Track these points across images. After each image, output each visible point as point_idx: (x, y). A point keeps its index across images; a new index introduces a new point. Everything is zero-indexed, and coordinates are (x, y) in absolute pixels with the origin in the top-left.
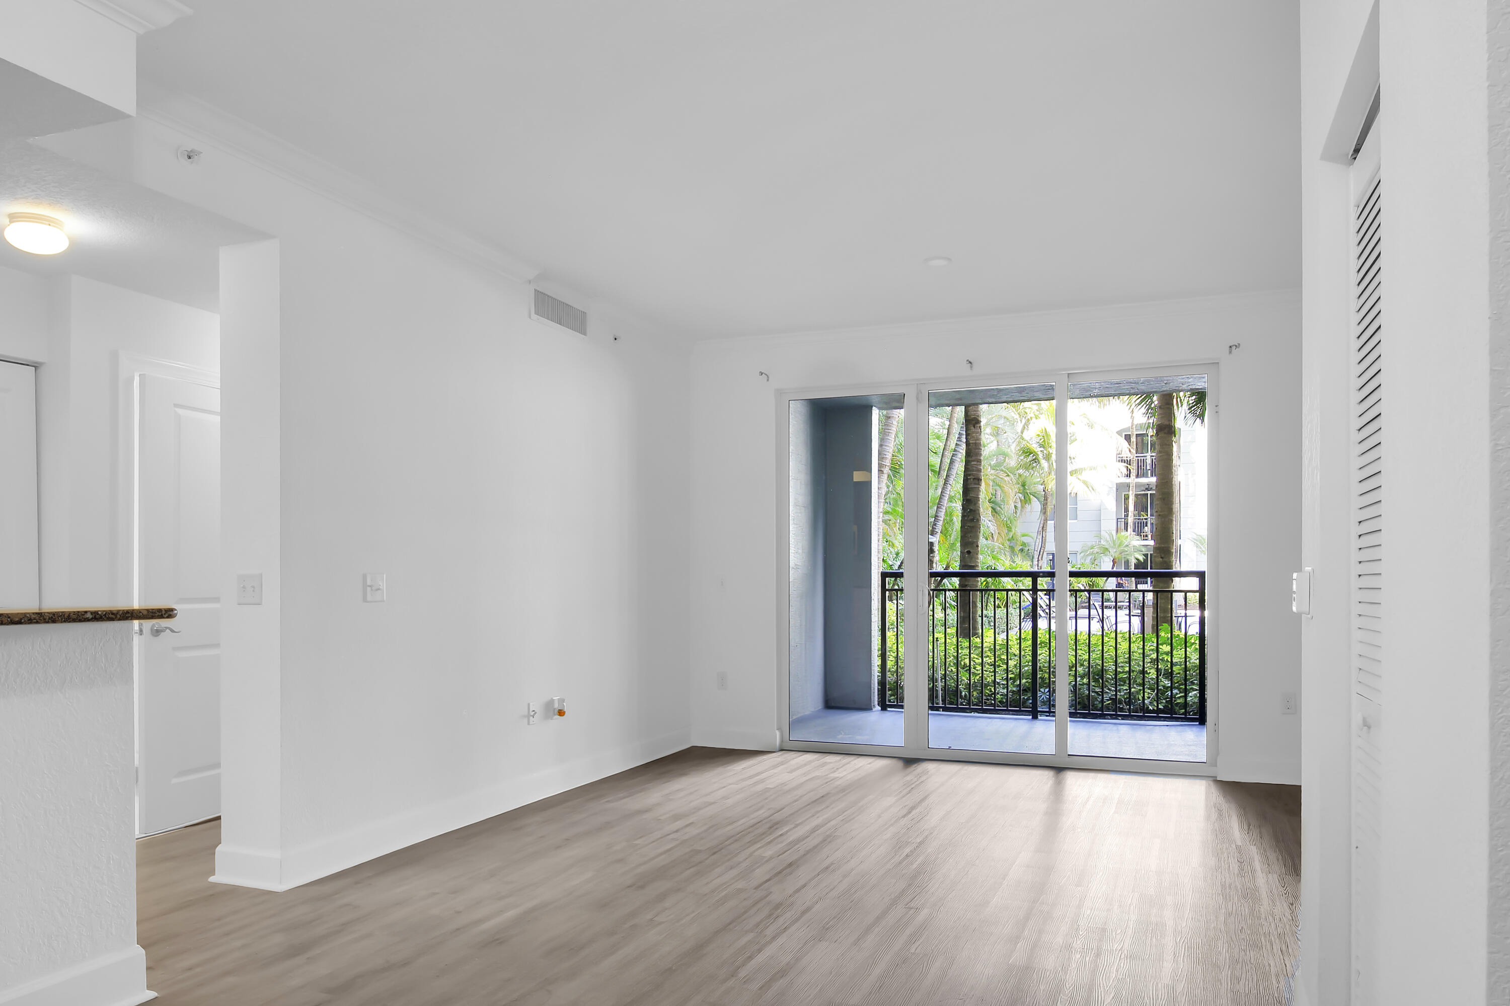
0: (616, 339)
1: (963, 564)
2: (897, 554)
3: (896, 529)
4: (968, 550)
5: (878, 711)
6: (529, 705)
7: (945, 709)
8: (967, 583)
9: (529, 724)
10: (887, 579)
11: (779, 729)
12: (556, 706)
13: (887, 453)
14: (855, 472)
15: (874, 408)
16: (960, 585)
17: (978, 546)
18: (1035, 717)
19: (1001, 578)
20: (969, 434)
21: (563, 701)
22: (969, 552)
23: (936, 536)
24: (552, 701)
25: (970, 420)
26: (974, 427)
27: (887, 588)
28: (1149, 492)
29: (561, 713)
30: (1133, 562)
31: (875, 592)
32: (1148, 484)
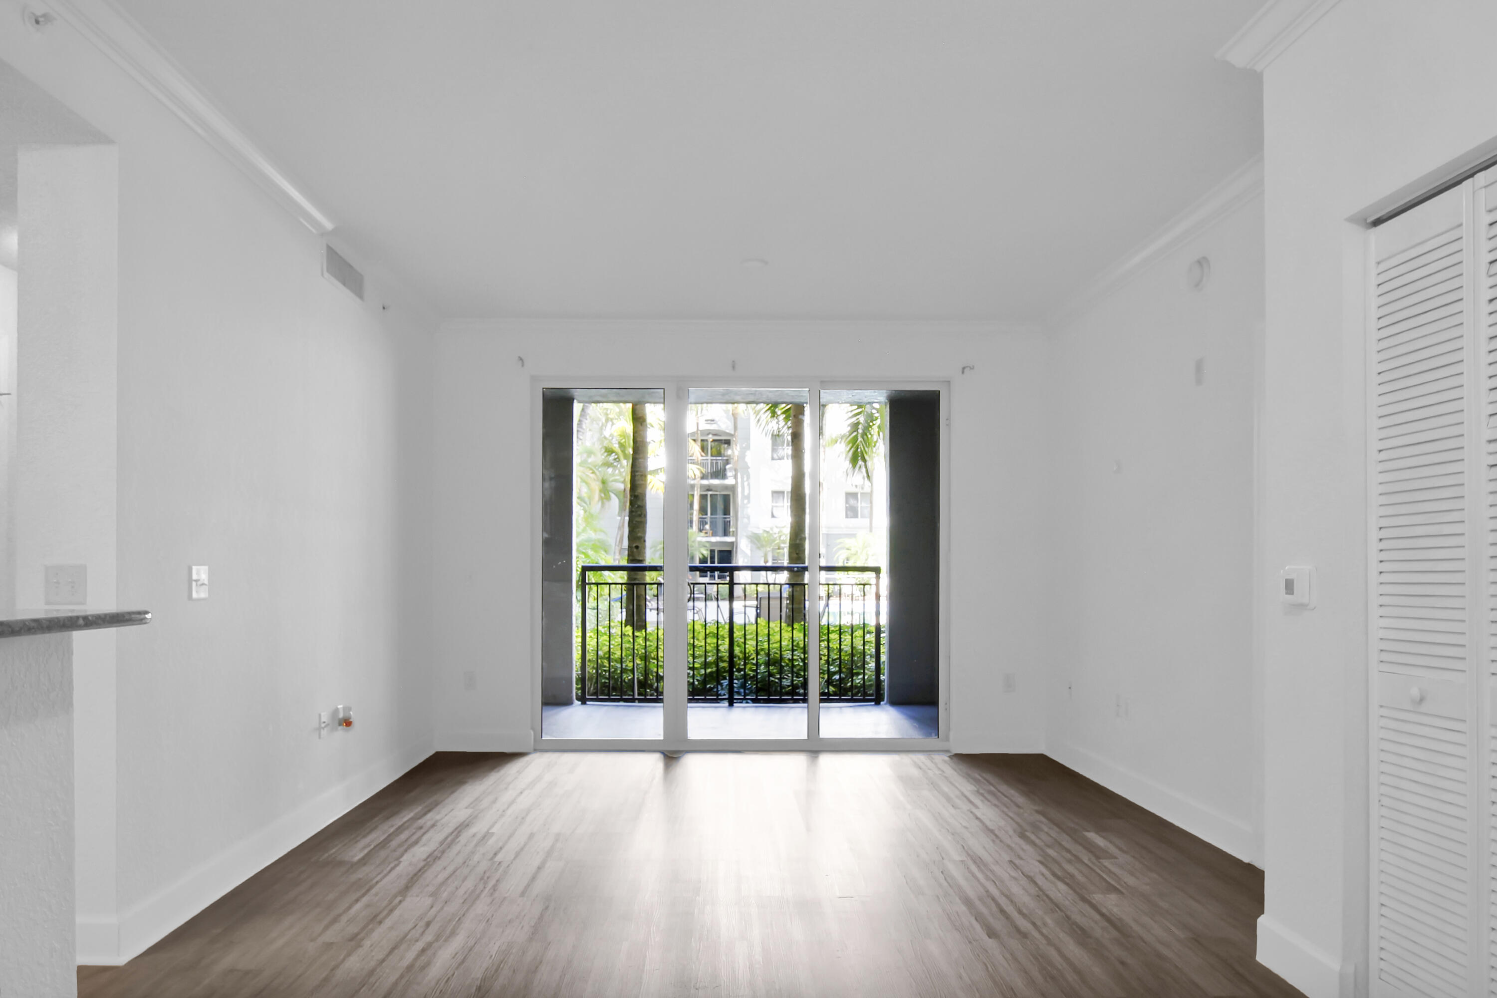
0: (384, 308)
1: (631, 558)
5: (579, 705)
6: (320, 715)
7: (640, 701)
8: (635, 577)
9: (320, 737)
10: (587, 572)
11: (533, 729)
12: (341, 715)
15: (575, 401)
16: (629, 578)
17: (645, 541)
18: (731, 704)
19: (603, 572)
21: (350, 709)
22: (637, 547)
24: (337, 710)
27: (587, 581)
28: (710, 493)
29: (347, 723)
30: (698, 557)
31: (576, 586)
32: (709, 486)
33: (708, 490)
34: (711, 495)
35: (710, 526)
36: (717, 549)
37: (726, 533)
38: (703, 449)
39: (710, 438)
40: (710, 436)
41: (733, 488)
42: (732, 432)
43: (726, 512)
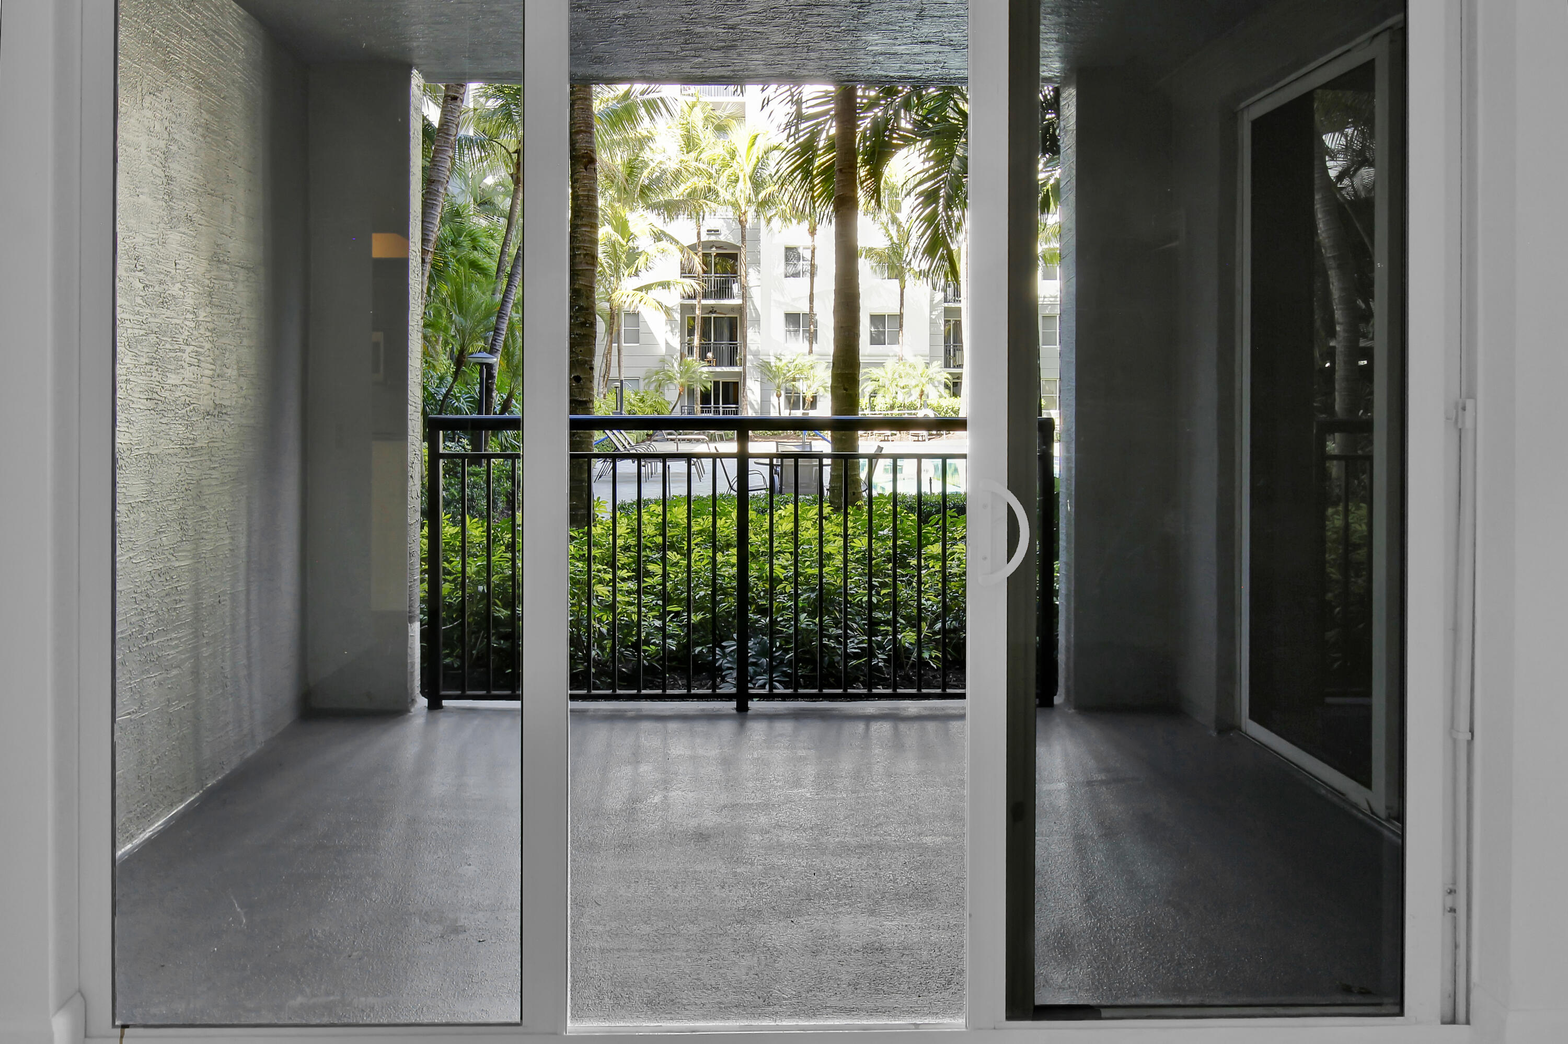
2: (441, 379)
3: (439, 348)
4: (576, 375)
5: (421, 712)
13: (431, 234)
14: (374, 235)
17: (591, 368)
18: (741, 709)
20: (578, 179)
22: (577, 379)
23: (496, 354)
25: (579, 156)
26: (586, 170)
27: (441, 451)
28: (714, 315)
31: (416, 461)
32: (712, 307)
33: (711, 312)
34: (714, 318)
35: (713, 354)
36: (721, 380)
37: (732, 363)
38: (706, 263)
39: (714, 251)
40: (714, 249)
41: (741, 309)
42: (739, 244)
43: (733, 337)
